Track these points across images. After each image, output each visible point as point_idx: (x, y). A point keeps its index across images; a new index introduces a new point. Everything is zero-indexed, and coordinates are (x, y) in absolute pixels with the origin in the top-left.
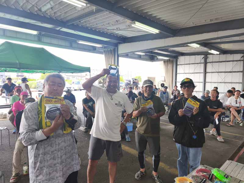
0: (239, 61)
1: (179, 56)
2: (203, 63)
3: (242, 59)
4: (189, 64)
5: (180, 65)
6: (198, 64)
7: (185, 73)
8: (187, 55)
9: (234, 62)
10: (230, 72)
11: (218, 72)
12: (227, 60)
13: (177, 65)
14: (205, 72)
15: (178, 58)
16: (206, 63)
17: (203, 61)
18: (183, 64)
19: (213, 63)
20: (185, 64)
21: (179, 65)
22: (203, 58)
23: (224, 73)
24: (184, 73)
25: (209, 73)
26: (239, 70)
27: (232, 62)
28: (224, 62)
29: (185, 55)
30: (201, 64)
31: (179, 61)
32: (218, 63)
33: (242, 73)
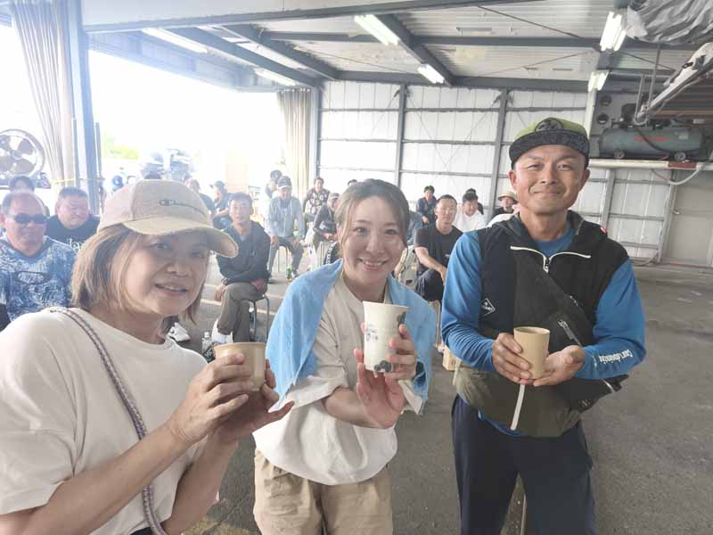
0: (490, 110)
1: (328, 79)
2: (398, 110)
3: (498, 105)
4: (358, 110)
5: (332, 110)
7: (347, 140)
8: (352, 80)
9: (475, 113)
10: (465, 143)
11: (435, 142)
12: (460, 106)
13: (320, 111)
14: (402, 141)
15: (323, 87)
16: (404, 111)
17: (396, 104)
18: (340, 110)
19: (424, 113)
20: (344, 110)
21: (326, 110)
22: (398, 92)
23: (450, 145)
24: (342, 140)
25: (413, 142)
26: (486, 139)
27: (470, 113)
28: (451, 110)
29: (344, 77)
30: (391, 112)
31: (326, 94)
32: (435, 113)
33: (493, 147)
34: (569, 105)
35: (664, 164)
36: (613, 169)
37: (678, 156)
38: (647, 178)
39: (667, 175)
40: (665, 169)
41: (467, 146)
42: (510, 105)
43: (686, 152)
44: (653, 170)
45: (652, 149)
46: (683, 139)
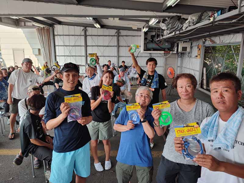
0: (114, 36)
1: (56, 24)
2: (84, 35)
3: (116, 34)
4: (69, 35)
5: (59, 35)
6: (78, 36)
7: (66, 46)
8: (65, 25)
9: (110, 37)
10: (107, 46)
11: (97, 46)
12: (104, 34)
13: (54, 35)
14: (86, 46)
15: (54, 27)
16: (86, 36)
17: (83, 33)
18: (62, 35)
19: (93, 36)
20: (64, 35)
21: (56, 35)
22: (83, 29)
23: (103, 47)
24: (64, 46)
25: (90, 46)
26: (114, 45)
27: (108, 37)
28: (102, 36)
29: (62, 24)
30: (81, 36)
31: (56, 30)
32: (97, 37)
33: (116, 47)
34: (137, 35)
35: (163, 52)
36: (150, 53)
37: (166, 50)
38: (159, 55)
39: (164, 55)
40: (163, 53)
41: (108, 47)
42: (120, 34)
43: (168, 49)
44: (160, 53)
45: (160, 48)
46: (167, 45)
